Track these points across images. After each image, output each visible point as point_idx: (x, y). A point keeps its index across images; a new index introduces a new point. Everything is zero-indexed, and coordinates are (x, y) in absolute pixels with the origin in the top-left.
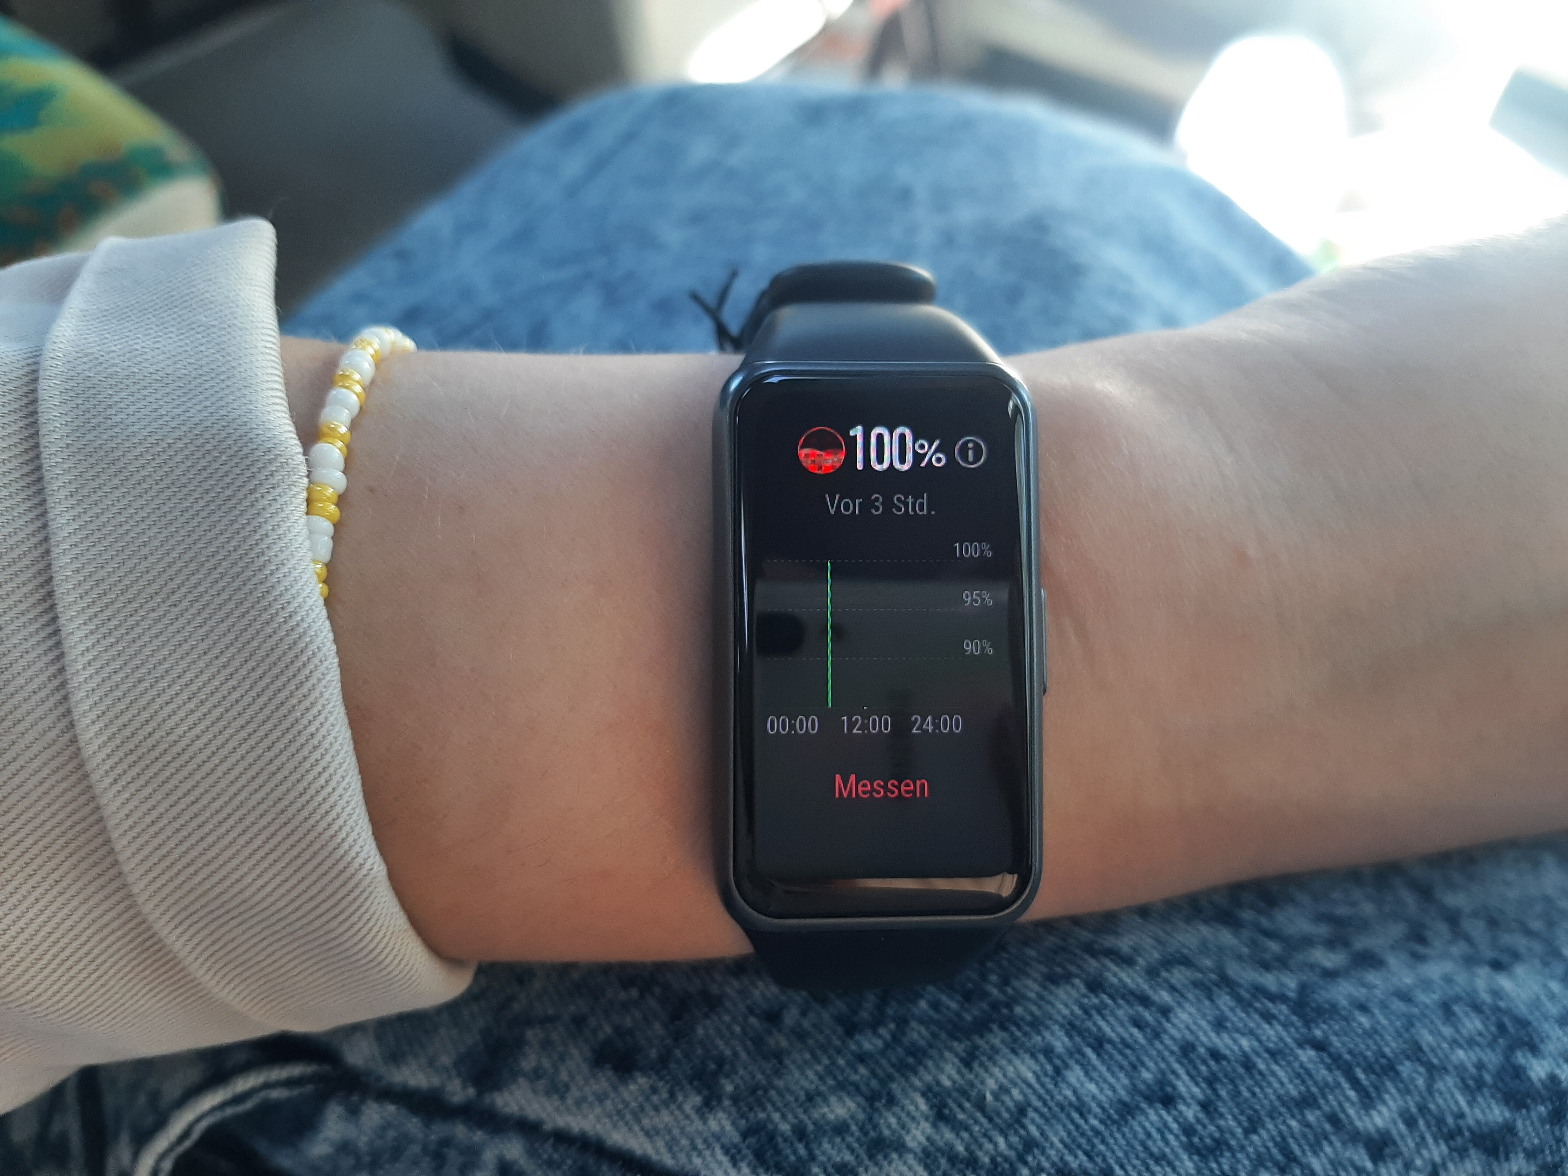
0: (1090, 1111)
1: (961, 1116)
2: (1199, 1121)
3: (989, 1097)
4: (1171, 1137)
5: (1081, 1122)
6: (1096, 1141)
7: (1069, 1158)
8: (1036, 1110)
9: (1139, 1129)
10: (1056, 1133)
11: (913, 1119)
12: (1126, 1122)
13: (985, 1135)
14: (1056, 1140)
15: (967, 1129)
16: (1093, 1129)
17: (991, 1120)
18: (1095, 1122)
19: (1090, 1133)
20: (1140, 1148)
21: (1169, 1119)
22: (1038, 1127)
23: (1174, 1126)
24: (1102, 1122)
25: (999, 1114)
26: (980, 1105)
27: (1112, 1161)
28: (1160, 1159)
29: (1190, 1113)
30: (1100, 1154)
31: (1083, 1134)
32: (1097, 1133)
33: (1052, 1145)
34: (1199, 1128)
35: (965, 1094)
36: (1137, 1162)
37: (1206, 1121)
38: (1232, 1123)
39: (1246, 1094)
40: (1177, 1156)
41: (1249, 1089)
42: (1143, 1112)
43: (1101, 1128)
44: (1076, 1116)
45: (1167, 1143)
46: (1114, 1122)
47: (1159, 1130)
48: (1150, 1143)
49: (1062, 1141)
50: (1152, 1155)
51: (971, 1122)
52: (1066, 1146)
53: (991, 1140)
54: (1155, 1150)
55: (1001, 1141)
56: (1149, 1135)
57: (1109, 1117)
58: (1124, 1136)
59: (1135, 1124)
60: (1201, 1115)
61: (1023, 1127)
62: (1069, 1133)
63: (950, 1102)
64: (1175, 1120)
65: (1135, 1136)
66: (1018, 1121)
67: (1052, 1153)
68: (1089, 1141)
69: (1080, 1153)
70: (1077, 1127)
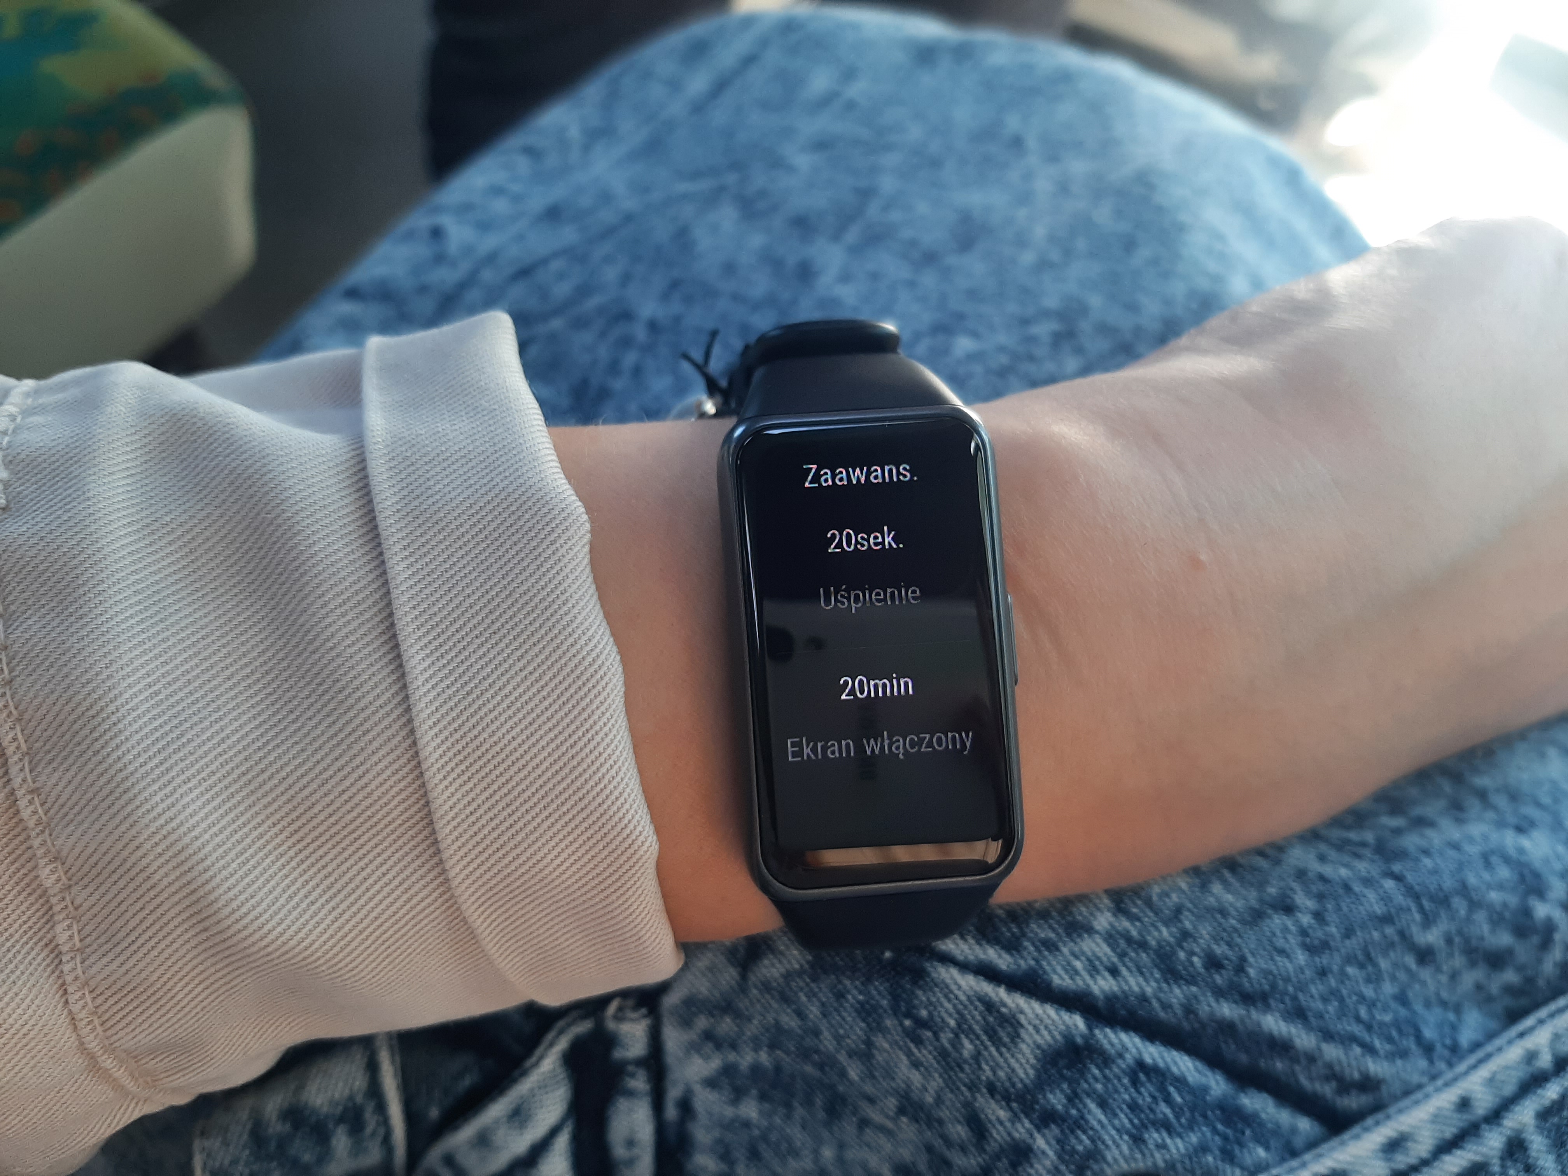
1: (1135, 910)
2: (1311, 926)
4: (1290, 937)
6: (1235, 935)
7: (1215, 947)
13: (1153, 925)
14: (1204, 932)
15: (1139, 919)
17: (1156, 914)
18: (1233, 922)
20: (1266, 943)
22: (1191, 922)
23: (1293, 929)
24: (1239, 922)
25: (1161, 911)
26: (1149, 903)
29: (1306, 919)
30: (1237, 945)
31: (1224, 930)
34: (1310, 931)
39: (1345, 909)
41: (1347, 905)
43: (1239, 926)
44: (1218, 916)
45: (1287, 939)
46: (1248, 924)
51: (1141, 915)
53: (1157, 928)
56: (1274, 934)
57: (1244, 919)
60: (1313, 922)
65: (1264, 933)
67: (1202, 941)
68: (1229, 935)
70: (1220, 924)
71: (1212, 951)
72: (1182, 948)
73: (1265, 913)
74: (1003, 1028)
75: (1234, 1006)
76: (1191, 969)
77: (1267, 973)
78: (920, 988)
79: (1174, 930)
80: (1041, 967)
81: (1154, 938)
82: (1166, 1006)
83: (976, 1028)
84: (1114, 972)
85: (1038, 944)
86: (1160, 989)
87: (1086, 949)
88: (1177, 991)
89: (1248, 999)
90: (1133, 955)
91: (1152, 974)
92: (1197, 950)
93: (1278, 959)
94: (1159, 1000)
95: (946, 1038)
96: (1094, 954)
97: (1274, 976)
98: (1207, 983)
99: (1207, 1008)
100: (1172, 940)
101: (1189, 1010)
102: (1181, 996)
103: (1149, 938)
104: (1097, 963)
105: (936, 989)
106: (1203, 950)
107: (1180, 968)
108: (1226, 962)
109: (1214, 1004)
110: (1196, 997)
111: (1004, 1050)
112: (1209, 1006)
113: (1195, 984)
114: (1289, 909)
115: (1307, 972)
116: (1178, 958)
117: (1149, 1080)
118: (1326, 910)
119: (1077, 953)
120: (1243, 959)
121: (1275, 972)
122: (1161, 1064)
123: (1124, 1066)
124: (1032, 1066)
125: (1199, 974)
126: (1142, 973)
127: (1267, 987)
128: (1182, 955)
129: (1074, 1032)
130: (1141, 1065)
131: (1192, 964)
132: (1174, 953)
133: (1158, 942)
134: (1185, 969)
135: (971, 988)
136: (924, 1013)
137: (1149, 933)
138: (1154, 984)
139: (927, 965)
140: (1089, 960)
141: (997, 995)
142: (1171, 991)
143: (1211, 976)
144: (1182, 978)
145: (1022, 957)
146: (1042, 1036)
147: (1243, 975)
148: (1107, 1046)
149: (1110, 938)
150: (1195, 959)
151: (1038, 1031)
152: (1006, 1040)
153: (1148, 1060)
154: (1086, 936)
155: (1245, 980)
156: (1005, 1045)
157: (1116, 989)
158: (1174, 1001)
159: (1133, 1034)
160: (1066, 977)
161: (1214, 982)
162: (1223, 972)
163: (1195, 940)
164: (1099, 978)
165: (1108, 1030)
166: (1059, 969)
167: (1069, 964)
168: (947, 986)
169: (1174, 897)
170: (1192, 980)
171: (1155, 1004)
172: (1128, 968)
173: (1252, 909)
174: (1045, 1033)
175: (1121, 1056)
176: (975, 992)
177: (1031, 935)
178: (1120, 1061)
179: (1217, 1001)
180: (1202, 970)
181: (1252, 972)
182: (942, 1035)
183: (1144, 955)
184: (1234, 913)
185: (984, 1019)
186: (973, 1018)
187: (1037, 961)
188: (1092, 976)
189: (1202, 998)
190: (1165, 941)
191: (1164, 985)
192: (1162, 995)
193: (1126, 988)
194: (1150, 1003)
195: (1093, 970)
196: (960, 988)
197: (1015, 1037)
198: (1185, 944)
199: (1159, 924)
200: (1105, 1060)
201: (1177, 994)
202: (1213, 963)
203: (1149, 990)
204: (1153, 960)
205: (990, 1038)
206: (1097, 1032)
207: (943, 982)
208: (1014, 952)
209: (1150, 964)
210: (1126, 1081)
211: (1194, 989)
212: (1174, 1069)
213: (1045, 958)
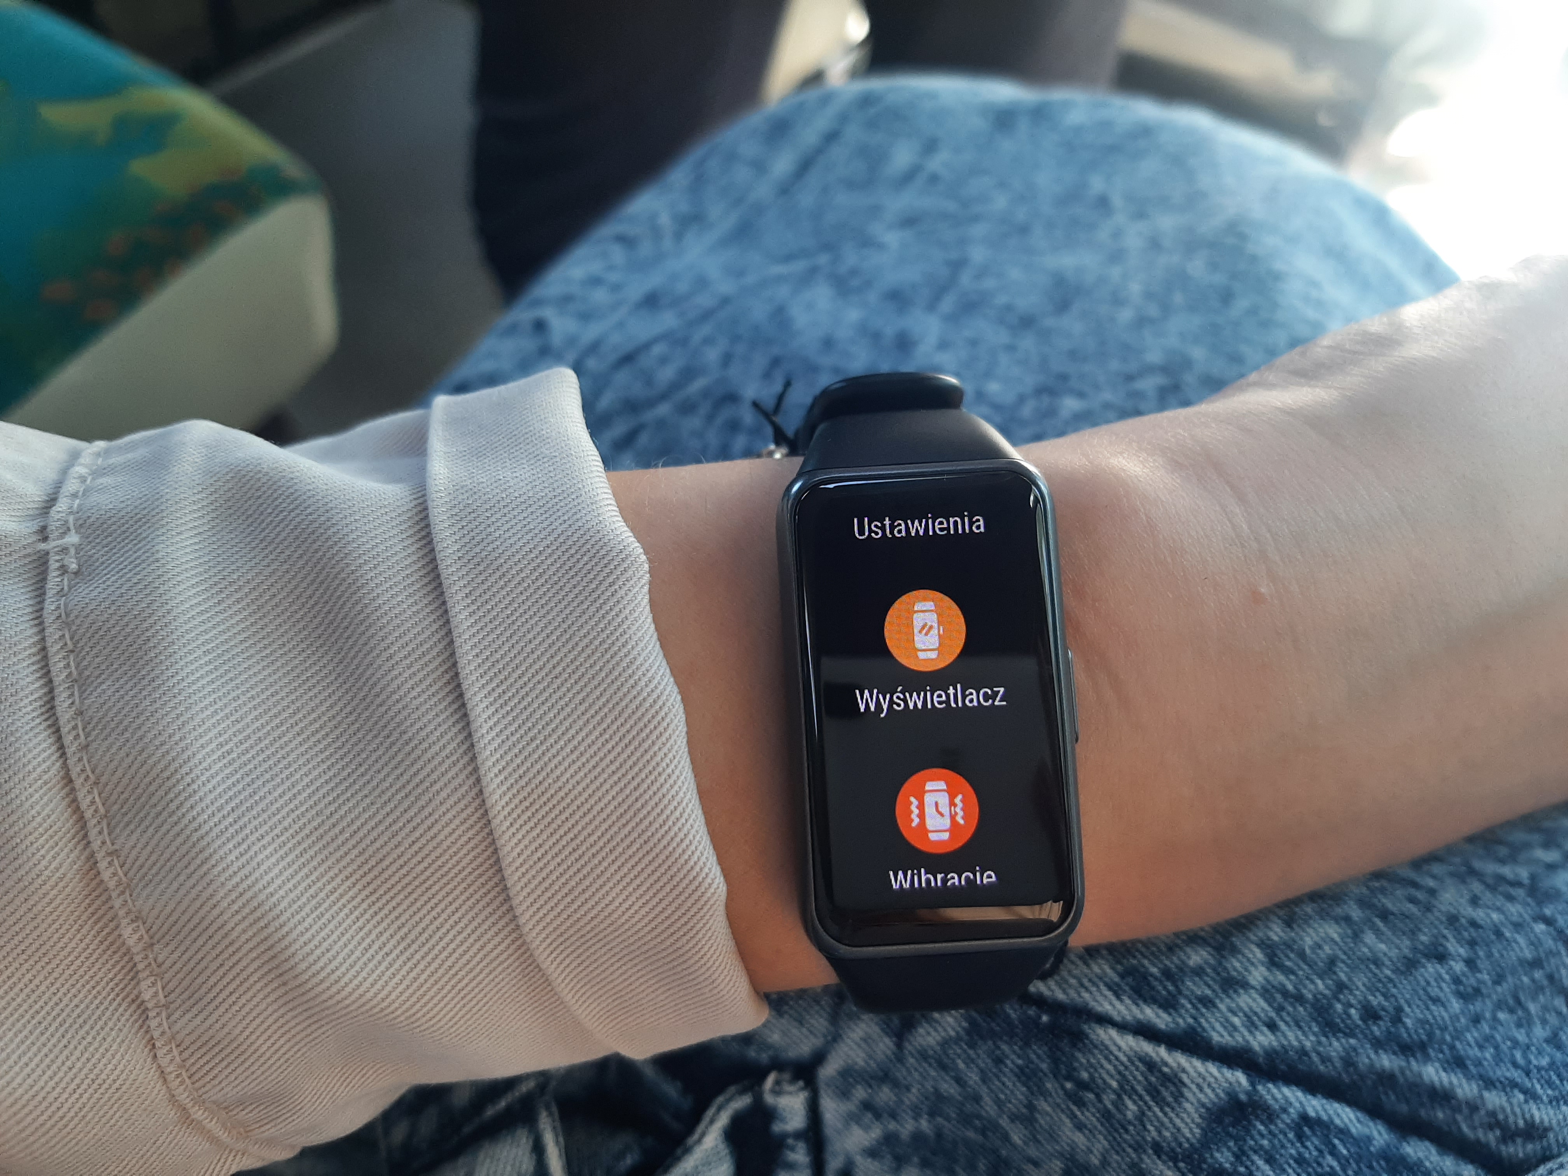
0: (1383, 964)
2: (1464, 974)
3: (1308, 951)
4: (1444, 985)
5: (1377, 971)
6: (1390, 985)
7: (1371, 998)
8: (1343, 962)
9: (1420, 978)
10: (1359, 980)
11: (1252, 964)
12: (1411, 974)
13: (1307, 978)
14: (1360, 984)
15: (1293, 972)
16: (1387, 977)
18: (1388, 972)
19: (1384, 980)
20: (1421, 992)
21: (1443, 971)
23: (1447, 977)
24: (1393, 971)
25: (1316, 964)
26: (1302, 955)
27: (1402, 1002)
28: (1436, 1000)
29: (1458, 967)
30: (1393, 996)
31: (1380, 981)
32: (1391, 980)
33: (1358, 989)
34: (1464, 979)
35: (1289, 947)
36: (1420, 1003)
37: (1469, 974)
38: (1486, 977)
39: (1497, 955)
40: (1448, 1001)
41: (1499, 951)
42: (1424, 967)
43: (1393, 976)
44: (1372, 967)
45: (1441, 988)
46: (1402, 973)
47: (1436, 980)
48: (1429, 989)
49: (1364, 985)
50: (1431, 998)
51: (1295, 968)
52: (1368, 989)
53: (1312, 982)
54: (1432, 994)
55: (1319, 982)
56: (1428, 983)
57: (1398, 969)
58: (1410, 982)
59: (1417, 974)
60: (1465, 969)
61: (1335, 973)
62: (1370, 979)
63: (1278, 952)
64: (1447, 973)
65: (1418, 983)
66: (1330, 970)
67: (1357, 993)
68: (1385, 986)
69: (1378, 994)
70: (1375, 975)
71: (1369, 1001)
72: (1339, 1000)
73: (1419, 962)
74: (1167, 1088)
75: (1393, 1057)
76: (1349, 1022)
77: (1423, 1022)
78: (1079, 1050)
79: (1330, 982)
80: (1200, 1024)
81: (1310, 991)
82: (1325, 1059)
83: (1139, 1088)
84: (1272, 1026)
85: (1194, 1001)
86: (1319, 1043)
87: (1243, 1005)
88: (1336, 1044)
89: (1406, 1049)
90: (1290, 1009)
91: (1310, 1028)
92: (1353, 1002)
93: (1433, 1008)
94: (1318, 1053)
95: (1108, 1099)
96: (1251, 1009)
97: (1431, 1025)
98: (1366, 1036)
99: (1367, 1061)
100: (1327, 992)
101: (1348, 1062)
102: (1340, 1049)
103: (1304, 991)
104: (1255, 1018)
105: (1096, 1052)
106: (1360, 1002)
107: (1338, 1020)
108: (1383, 1013)
109: (1373, 1056)
110: (1355, 1050)
111: (1167, 1109)
112: (1368, 1057)
113: (1354, 1036)
114: (1441, 957)
115: (1463, 1020)
116: (1335, 1011)
117: (1314, 1134)
118: (1479, 957)
119: (1236, 1009)
120: (1399, 1010)
121: (1432, 1021)
122: (1325, 1118)
123: (1288, 1121)
124: (1198, 1125)
125: (1358, 1026)
126: (1300, 1027)
127: (1424, 1037)
128: (1339, 1007)
129: (1237, 1089)
130: (1304, 1118)
131: (1349, 1016)
132: (1331, 1006)
133: (1315, 996)
134: (1343, 1021)
135: (1131, 1049)
136: (1085, 1075)
137: (1305, 987)
138: (1313, 1038)
139: (1085, 1027)
140: (1246, 1015)
141: (1157, 1054)
142: (1330, 1045)
143: (1368, 1028)
144: (1340, 1030)
145: (1181, 1016)
146: (1206, 1095)
147: (1400, 1025)
148: (1271, 1102)
149: (1266, 992)
150: (1353, 1011)
151: (1201, 1090)
152: (1170, 1099)
153: (1312, 1113)
154: (1241, 991)
155: (1403, 1030)
156: (1168, 1105)
157: (1275, 1044)
158: (1334, 1054)
159: (1295, 1088)
160: (1225, 1034)
161: (1372, 1032)
162: (1381, 1023)
163: (1351, 991)
164: (1257, 1033)
165: (1270, 1086)
166: (1217, 1026)
167: (1227, 1020)
168: (1107, 1048)
169: (1327, 948)
170: (1350, 1033)
171: (1315, 1058)
172: (1286, 1023)
173: (1405, 957)
174: (1208, 1091)
175: (1285, 1110)
176: (1135, 1052)
177: (1188, 993)
178: (1284, 1116)
179: (1376, 1052)
180: (1360, 1023)
181: (1408, 1022)
182: (1105, 1097)
183: (1301, 1009)
184: (1388, 963)
185: (1146, 1079)
186: (1135, 1078)
187: (1195, 1019)
188: (1250, 1032)
189: (1361, 1051)
190: (1321, 994)
191: (1323, 1039)
192: (1321, 1049)
193: (1285, 1043)
194: (1310, 1058)
195: (1251, 1026)
196: (1120, 1049)
197: (1179, 1096)
198: (1342, 997)
199: (1314, 977)
200: (1269, 1115)
201: (1336, 1047)
202: (1370, 1014)
203: (1308, 1044)
204: (1310, 1014)
205: (1153, 1098)
206: (1260, 1088)
207: (1102, 1043)
208: (1171, 1011)
209: (1307, 1018)
210: (1291, 1135)
211: (1352, 1041)
212: (1337, 1121)
213: (1203, 1015)
